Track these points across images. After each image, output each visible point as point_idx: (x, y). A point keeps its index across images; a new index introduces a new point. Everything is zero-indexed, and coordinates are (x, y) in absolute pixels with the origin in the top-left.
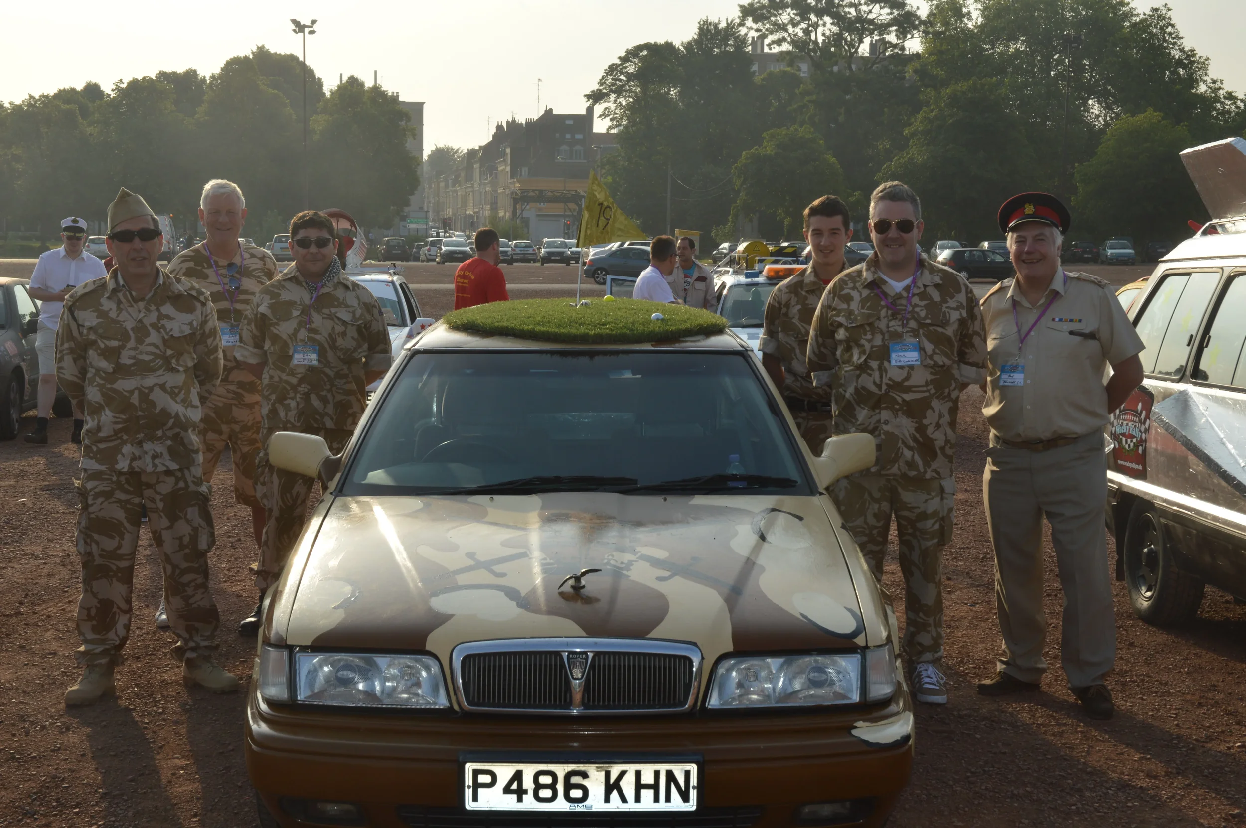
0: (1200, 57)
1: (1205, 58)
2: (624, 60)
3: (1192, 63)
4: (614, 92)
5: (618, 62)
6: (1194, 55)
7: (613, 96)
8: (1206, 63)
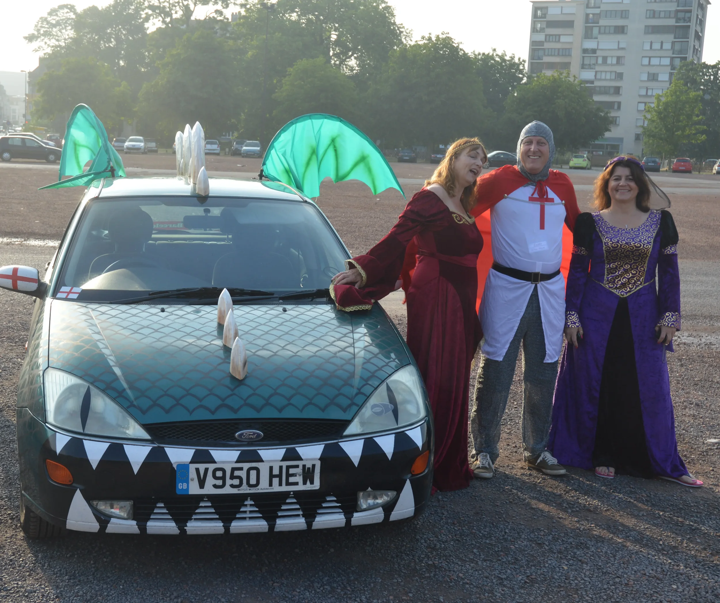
0: (407, 29)
1: (410, 29)
2: (50, 14)
3: (402, 32)
4: (43, 35)
5: (45, 15)
6: (403, 27)
7: (42, 38)
8: (411, 33)
